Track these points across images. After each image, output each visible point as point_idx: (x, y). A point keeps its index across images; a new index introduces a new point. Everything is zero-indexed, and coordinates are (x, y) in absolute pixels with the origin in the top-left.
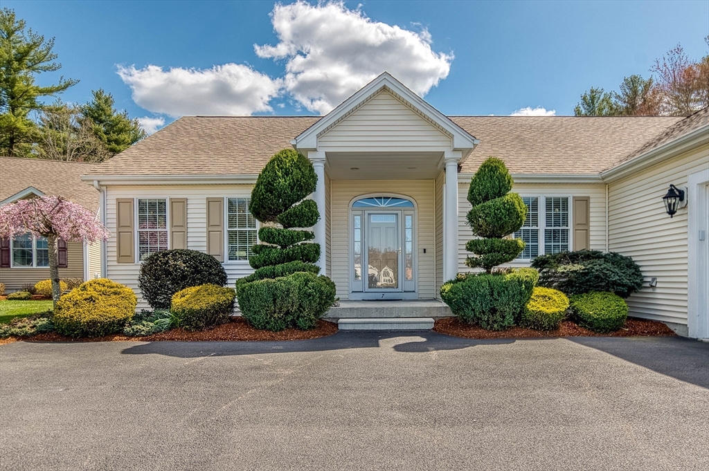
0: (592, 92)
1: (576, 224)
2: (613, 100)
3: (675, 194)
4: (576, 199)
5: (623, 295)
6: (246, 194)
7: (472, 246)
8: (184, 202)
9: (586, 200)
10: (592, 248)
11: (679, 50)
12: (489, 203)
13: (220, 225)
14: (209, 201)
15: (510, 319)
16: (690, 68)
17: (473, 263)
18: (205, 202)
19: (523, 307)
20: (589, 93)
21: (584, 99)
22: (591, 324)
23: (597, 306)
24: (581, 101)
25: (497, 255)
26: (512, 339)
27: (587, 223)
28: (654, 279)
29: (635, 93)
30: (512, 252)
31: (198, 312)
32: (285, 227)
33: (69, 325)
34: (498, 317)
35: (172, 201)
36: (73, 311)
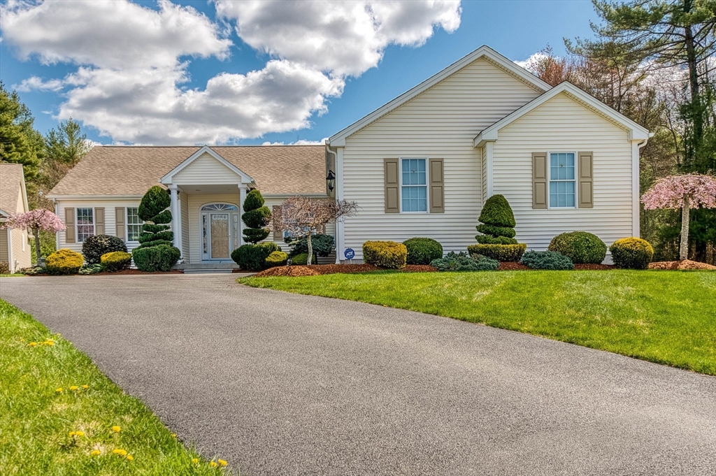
6: (137, 205)
7: (245, 232)
8: (102, 209)
13: (123, 222)
14: (116, 209)
17: (246, 240)
18: (114, 209)
31: (114, 263)
32: (156, 224)
33: (54, 269)
35: (96, 209)
36: (55, 263)
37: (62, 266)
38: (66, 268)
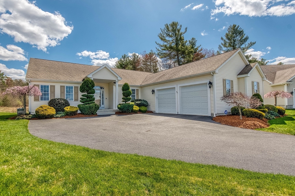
0: (125, 55)
1: (136, 94)
2: (130, 58)
3: (153, 91)
4: (136, 89)
5: (146, 107)
8: (54, 86)
9: (138, 90)
10: (139, 99)
11: (145, 52)
12: (127, 91)
14: (61, 86)
15: (131, 111)
16: (147, 54)
17: (123, 101)
18: (60, 86)
19: (133, 109)
20: (124, 55)
21: (123, 57)
22: (142, 112)
23: (143, 108)
24: (122, 57)
25: (127, 100)
26: (132, 114)
27: (138, 94)
28: (150, 104)
29: (135, 58)
30: (129, 99)
31: (73, 112)
32: (88, 94)
33: (43, 116)
34: (129, 111)
35: (51, 86)
36: (42, 112)
37: (47, 114)
38: (49, 115)
